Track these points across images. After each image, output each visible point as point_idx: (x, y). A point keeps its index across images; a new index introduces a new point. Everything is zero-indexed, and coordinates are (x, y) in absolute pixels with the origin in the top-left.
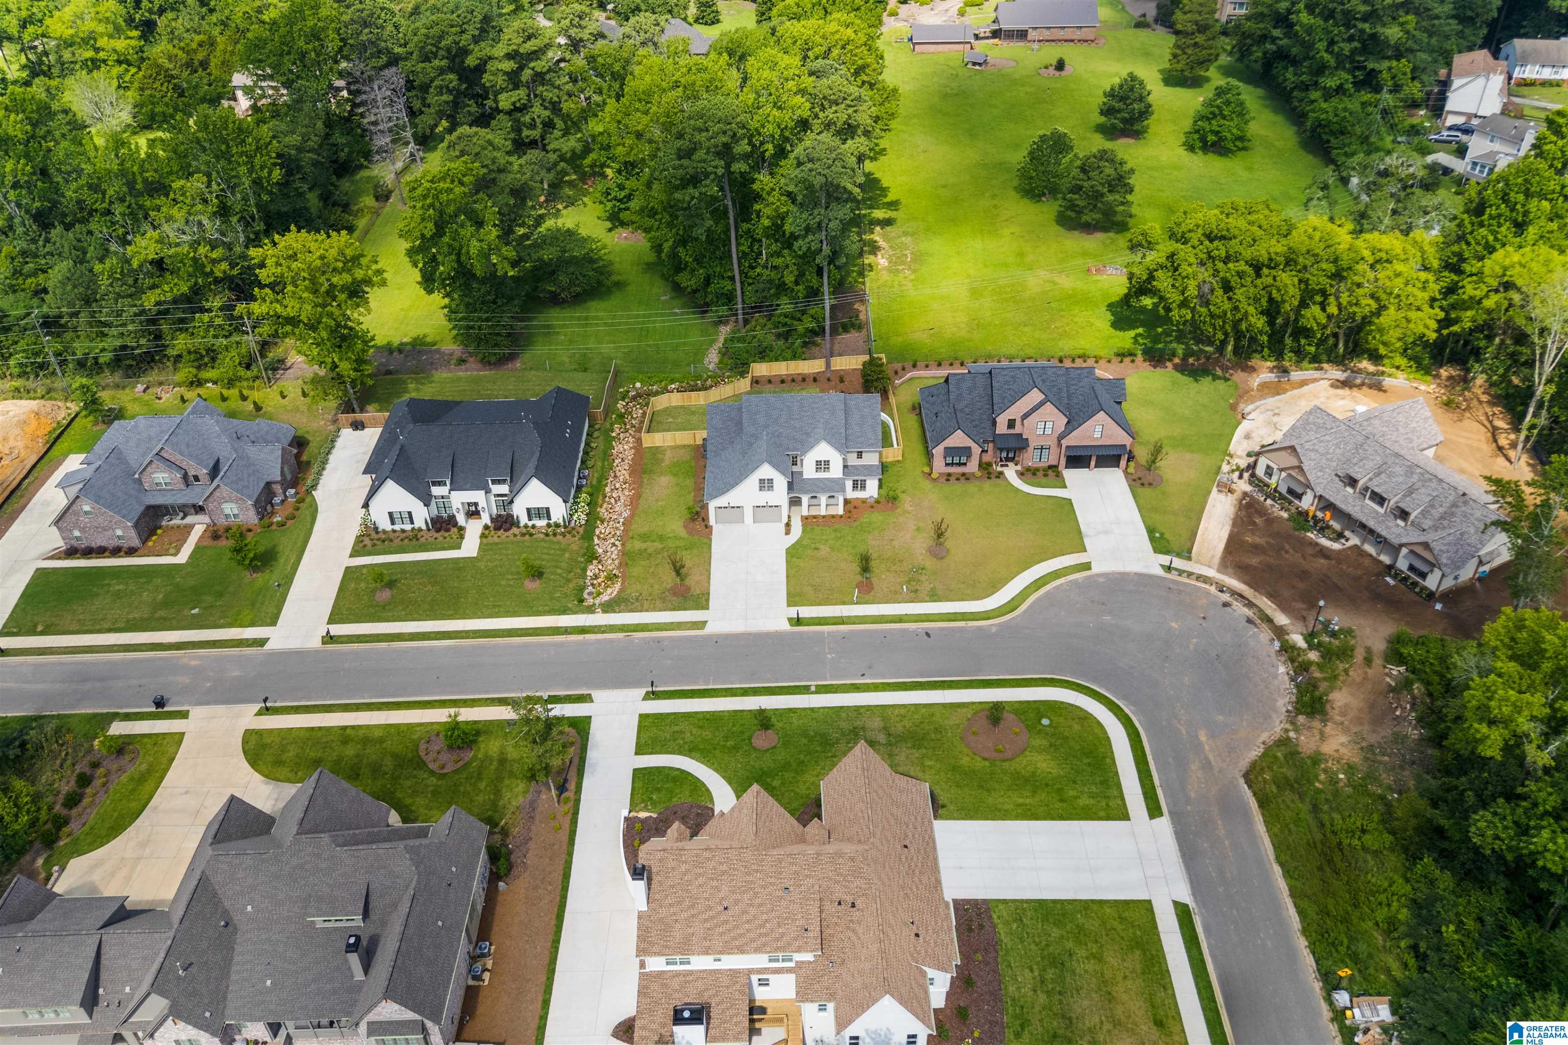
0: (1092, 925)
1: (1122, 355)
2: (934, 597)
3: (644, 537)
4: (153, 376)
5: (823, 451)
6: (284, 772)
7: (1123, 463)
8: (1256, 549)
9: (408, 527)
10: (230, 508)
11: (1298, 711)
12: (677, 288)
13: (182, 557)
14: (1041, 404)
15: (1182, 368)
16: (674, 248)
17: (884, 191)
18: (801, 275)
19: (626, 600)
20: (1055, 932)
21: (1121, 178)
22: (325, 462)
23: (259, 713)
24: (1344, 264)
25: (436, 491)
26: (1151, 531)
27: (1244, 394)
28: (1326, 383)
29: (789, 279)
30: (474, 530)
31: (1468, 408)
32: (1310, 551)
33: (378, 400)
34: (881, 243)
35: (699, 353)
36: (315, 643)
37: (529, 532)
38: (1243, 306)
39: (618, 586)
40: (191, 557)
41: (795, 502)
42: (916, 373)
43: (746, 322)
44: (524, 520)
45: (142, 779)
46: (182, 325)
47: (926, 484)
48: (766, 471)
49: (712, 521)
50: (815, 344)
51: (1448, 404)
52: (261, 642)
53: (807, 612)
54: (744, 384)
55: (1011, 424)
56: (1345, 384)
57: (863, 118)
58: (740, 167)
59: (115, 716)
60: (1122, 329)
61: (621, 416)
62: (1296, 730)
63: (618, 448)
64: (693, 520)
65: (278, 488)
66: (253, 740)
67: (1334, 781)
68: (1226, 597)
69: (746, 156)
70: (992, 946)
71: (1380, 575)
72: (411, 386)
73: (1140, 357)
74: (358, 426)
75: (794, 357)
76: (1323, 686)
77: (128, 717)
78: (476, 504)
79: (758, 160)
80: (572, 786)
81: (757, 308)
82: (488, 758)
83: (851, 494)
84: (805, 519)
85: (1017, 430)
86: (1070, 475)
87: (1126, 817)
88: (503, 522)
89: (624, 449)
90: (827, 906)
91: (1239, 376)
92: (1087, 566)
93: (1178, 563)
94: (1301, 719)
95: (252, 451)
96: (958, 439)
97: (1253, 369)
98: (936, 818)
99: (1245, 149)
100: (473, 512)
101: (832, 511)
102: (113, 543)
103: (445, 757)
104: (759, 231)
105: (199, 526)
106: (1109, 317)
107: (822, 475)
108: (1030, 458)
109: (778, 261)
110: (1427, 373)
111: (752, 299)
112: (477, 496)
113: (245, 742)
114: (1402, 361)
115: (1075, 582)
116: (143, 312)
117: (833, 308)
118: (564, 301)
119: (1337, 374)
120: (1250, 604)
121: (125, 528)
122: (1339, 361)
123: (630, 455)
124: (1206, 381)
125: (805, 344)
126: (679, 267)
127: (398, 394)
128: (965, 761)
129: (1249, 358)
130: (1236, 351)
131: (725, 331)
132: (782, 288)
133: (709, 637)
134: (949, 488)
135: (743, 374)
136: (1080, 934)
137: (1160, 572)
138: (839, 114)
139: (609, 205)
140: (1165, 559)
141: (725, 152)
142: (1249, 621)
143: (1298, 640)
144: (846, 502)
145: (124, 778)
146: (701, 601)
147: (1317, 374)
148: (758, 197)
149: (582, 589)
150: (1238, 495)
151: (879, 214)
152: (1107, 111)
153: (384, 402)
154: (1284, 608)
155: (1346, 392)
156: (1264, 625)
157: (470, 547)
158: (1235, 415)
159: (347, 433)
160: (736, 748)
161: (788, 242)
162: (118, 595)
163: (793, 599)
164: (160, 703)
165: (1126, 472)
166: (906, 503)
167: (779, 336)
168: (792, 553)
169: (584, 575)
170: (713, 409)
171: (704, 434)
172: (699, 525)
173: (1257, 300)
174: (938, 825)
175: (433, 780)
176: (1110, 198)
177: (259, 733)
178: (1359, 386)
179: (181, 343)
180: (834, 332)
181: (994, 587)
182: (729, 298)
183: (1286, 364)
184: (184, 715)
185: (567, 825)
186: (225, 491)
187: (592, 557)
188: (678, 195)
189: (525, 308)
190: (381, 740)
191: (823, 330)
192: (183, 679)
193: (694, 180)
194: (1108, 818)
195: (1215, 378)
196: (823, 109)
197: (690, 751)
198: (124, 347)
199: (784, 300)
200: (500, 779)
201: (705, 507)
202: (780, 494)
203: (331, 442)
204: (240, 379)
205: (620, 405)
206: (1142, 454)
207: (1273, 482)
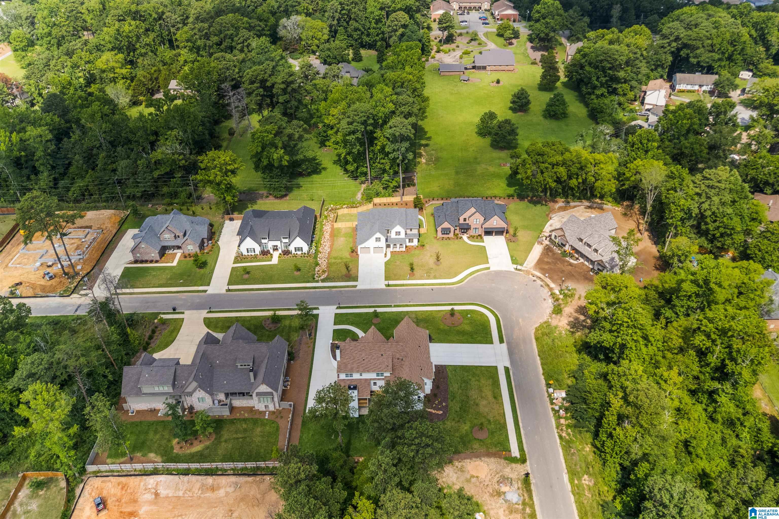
0: (478, 372)
1: (509, 196)
2: (435, 278)
3: (335, 258)
4: (154, 202)
5: (398, 228)
6: (219, 330)
7: (505, 234)
8: (548, 263)
9: (253, 254)
10: (190, 247)
11: (553, 313)
12: (346, 170)
13: (175, 264)
14: (475, 213)
15: (530, 202)
16: (345, 156)
17: (426, 133)
18: (392, 166)
19: (329, 279)
20: (466, 374)
21: (513, 130)
22: (221, 232)
23: (208, 313)
24: (583, 164)
25: (263, 241)
26: (512, 257)
27: (552, 211)
28: (583, 207)
29: (387, 168)
30: (276, 255)
31: (631, 216)
32: (566, 264)
33: (237, 211)
34: (424, 153)
35: (354, 194)
36: (224, 291)
37: (295, 256)
38: (547, 179)
39: (326, 274)
40: (178, 263)
41: (388, 246)
42: (434, 202)
43: (372, 183)
44: (293, 252)
45: (172, 331)
46: (166, 183)
47: (435, 241)
48: (378, 235)
49: (359, 253)
50: (397, 191)
51: (625, 215)
52: (205, 291)
53: (391, 282)
54: (370, 206)
55: (465, 220)
56: (590, 207)
57: (415, 110)
58: (370, 128)
59: (160, 313)
60: (511, 187)
61: (326, 217)
62: (551, 319)
63: (325, 228)
64: (352, 252)
65: (205, 241)
66: (207, 321)
67: (560, 333)
68: (535, 278)
69: (371, 124)
70: (446, 377)
71: (589, 271)
72: (249, 206)
73: (515, 198)
74: (231, 219)
75: (389, 196)
76: (562, 306)
77: (164, 313)
78: (277, 246)
79: (376, 125)
80: (313, 334)
81: (376, 178)
82: (285, 326)
83: (408, 244)
84: (392, 252)
85: (467, 222)
86: (486, 238)
87: (491, 343)
88: (286, 252)
89: (327, 228)
90: (395, 360)
91: (551, 204)
92: (489, 268)
93: (519, 267)
94: (554, 315)
95: (197, 227)
96: (446, 225)
97: (557, 202)
98: (430, 342)
99: (565, 117)
100: (275, 248)
101: (401, 249)
102: (151, 259)
103: (271, 326)
104: (376, 150)
105: (179, 253)
106: (506, 182)
107: (397, 237)
108: (472, 232)
109: (382, 161)
110: (619, 203)
111: (374, 174)
112: (278, 243)
113: (204, 321)
114: (610, 199)
115: (484, 273)
116: (153, 178)
117: (403, 178)
118: (304, 175)
119: (587, 203)
120: (542, 281)
121: (155, 254)
122: (588, 199)
123: (329, 230)
124: (539, 206)
125: (393, 191)
126: (347, 163)
127: (245, 209)
128: (442, 327)
129: (555, 197)
130: (551, 195)
131: (364, 186)
132: (384, 171)
133: (358, 290)
134: (442, 242)
135: (370, 202)
136: (474, 375)
137: (513, 270)
138: (405, 109)
139: (320, 138)
140: (515, 266)
141: (364, 123)
142: (542, 286)
143: (557, 292)
144: (406, 247)
145: (166, 331)
146: (355, 279)
147: (579, 204)
148: (376, 138)
149: (315, 274)
150: (544, 245)
151: (423, 142)
152: (513, 102)
153: (240, 212)
154: (554, 281)
155: (590, 210)
156: (546, 288)
157: (275, 260)
158: (548, 217)
159: (227, 222)
160: (367, 323)
161: (387, 154)
162: (154, 276)
163: (387, 278)
164: (174, 309)
165: (506, 238)
166: (427, 247)
167: (384, 188)
168: (387, 264)
169: (314, 270)
170: (359, 214)
171: (356, 223)
172: (354, 254)
173: (552, 177)
174: (431, 345)
175: (267, 333)
176: (509, 137)
177: (209, 318)
178: (595, 208)
179: (165, 190)
180: (404, 187)
181: (456, 275)
182: (365, 174)
183: (569, 200)
184: (183, 313)
185: (312, 345)
186: (189, 241)
187: (317, 264)
188: (347, 138)
189: (291, 178)
190: (250, 321)
191: (399, 185)
192: (181, 302)
193: (354, 133)
194: (486, 343)
195: (542, 205)
196: (400, 107)
197: (352, 324)
198: (145, 191)
199: (386, 175)
200: (289, 332)
201: (357, 248)
202: (383, 243)
203: (222, 225)
204: (186, 203)
205: (326, 213)
206: (511, 231)
207: (557, 241)
